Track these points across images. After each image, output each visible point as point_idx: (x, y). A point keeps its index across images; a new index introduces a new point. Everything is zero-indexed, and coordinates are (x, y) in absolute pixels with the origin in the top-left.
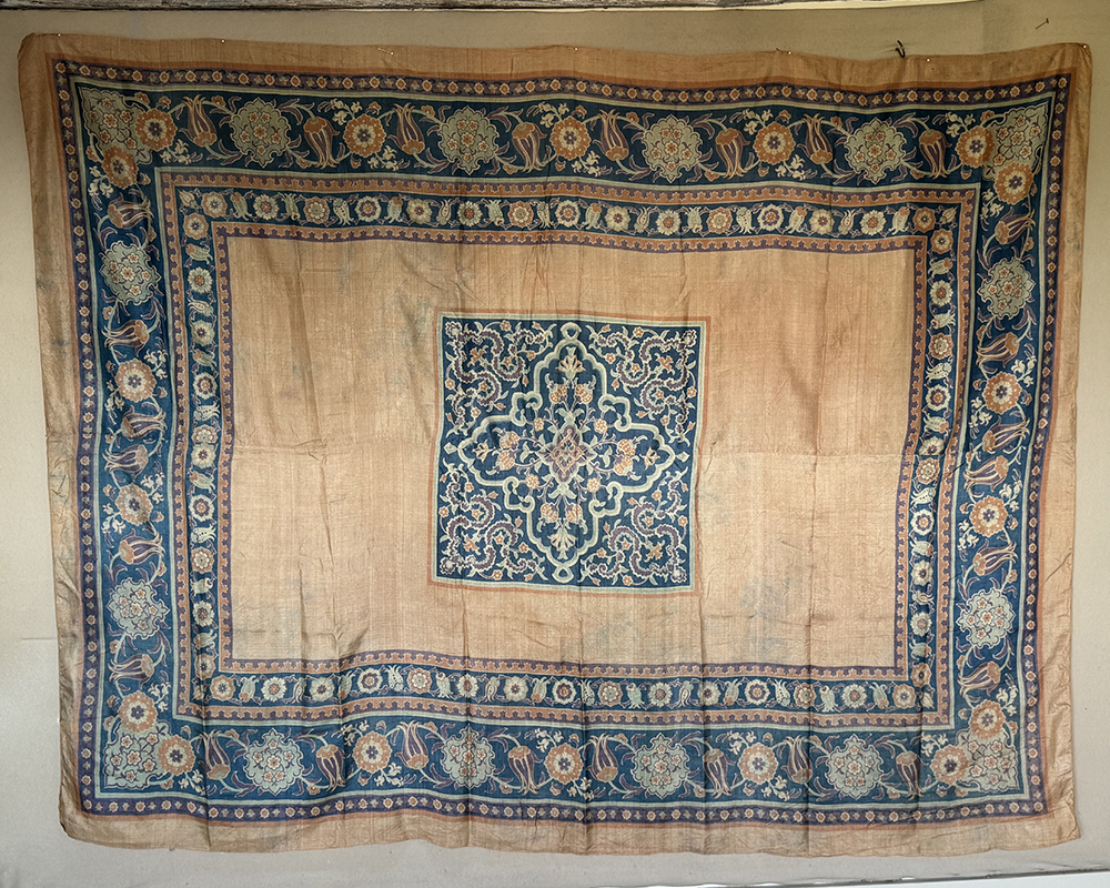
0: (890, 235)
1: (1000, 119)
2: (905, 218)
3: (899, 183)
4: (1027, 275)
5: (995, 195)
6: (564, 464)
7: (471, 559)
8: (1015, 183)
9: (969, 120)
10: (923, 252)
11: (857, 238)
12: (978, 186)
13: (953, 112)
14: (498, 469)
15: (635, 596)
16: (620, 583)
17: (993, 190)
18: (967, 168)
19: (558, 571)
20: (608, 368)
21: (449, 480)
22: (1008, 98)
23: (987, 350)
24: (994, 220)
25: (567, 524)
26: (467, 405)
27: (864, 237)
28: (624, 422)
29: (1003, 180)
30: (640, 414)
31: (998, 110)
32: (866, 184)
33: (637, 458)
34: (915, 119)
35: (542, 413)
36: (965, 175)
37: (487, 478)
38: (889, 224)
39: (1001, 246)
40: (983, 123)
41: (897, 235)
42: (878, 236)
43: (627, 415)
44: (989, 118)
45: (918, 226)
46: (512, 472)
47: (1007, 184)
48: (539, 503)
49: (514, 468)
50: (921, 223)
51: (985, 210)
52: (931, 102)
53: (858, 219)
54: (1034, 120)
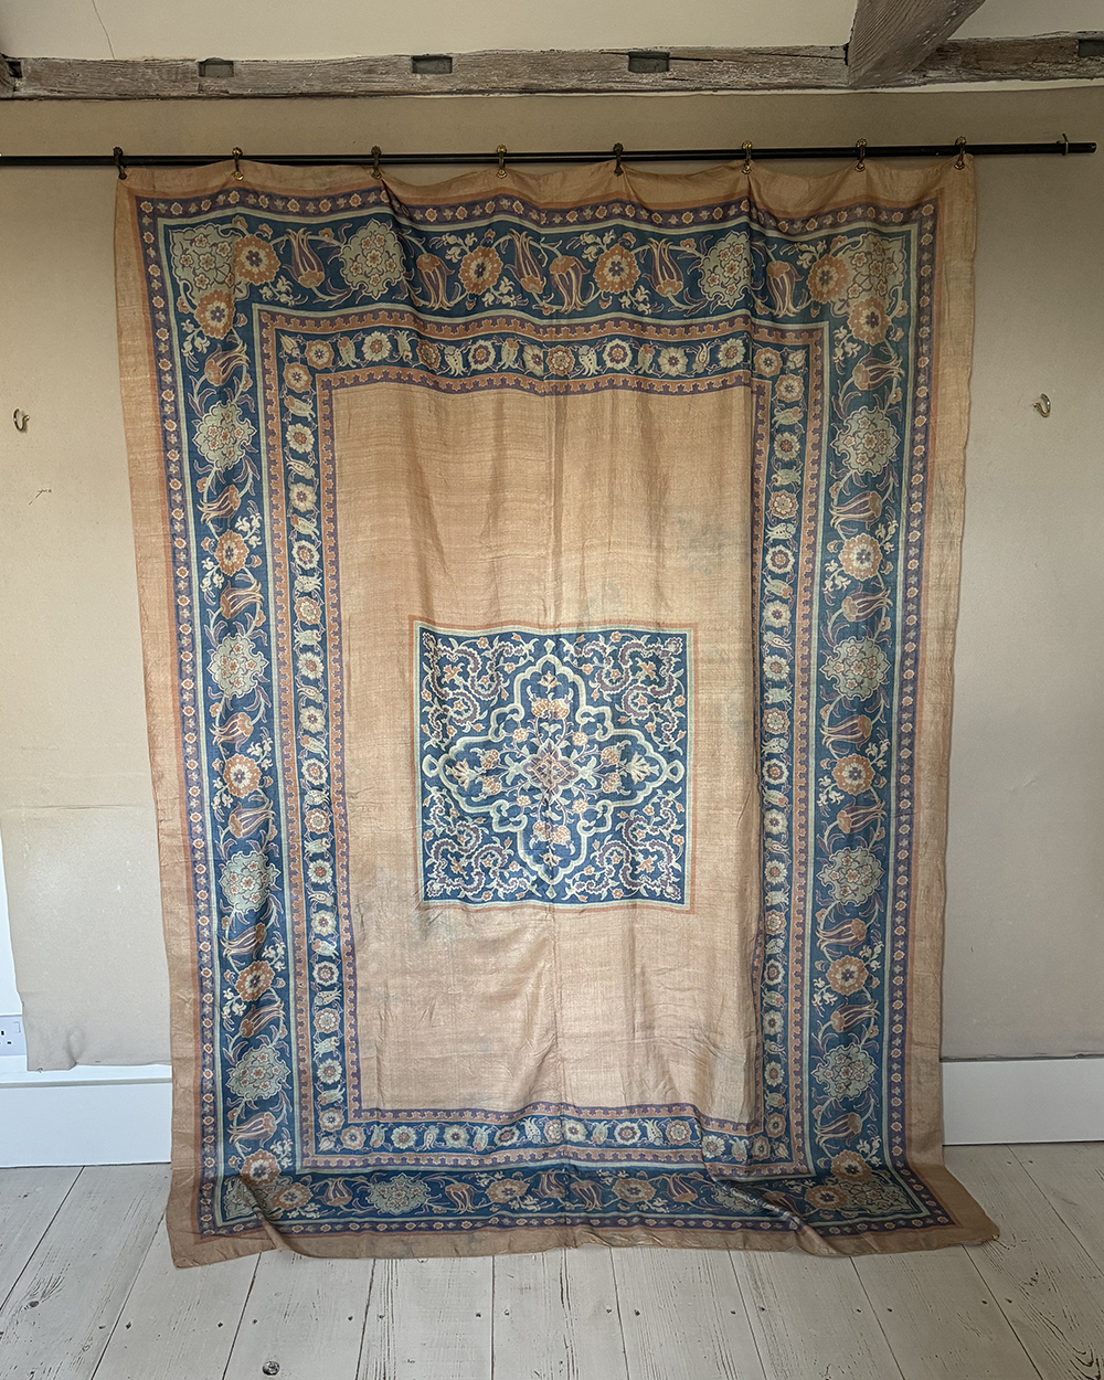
0: (315, 420)
1: (186, 287)
2: (297, 402)
3: (256, 404)
6: (560, 774)
7: (662, 865)
9: (188, 326)
10: (333, 378)
11: (317, 457)
12: (255, 308)
13: (182, 346)
14: (568, 843)
15: (696, 692)
16: (683, 709)
19: (671, 777)
20: (461, 734)
21: (583, 893)
22: (161, 279)
25: (623, 763)
26: (507, 875)
27: (316, 448)
28: (514, 711)
30: (505, 695)
31: (177, 294)
32: (256, 442)
33: (550, 696)
34: (195, 395)
35: (512, 799)
37: (578, 854)
38: (303, 421)
40: (192, 310)
41: (316, 413)
42: (315, 434)
43: (507, 709)
44: (186, 304)
45: (306, 386)
46: (572, 828)
48: (603, 796)
49: (568, 826)
50: (302, 383)
52: (172, 372)
53: (296, 455)
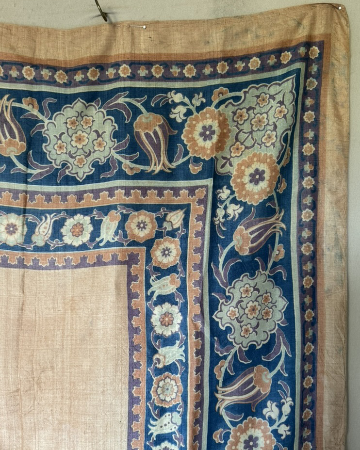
0: (97, 246)
1: (236, 99)
2: (115, 225)
3: (109, 179)
4: (277, 292)
5: (233, 192)
8: (257, 177)
9: (198, 101)
10: (140, 268)
11: (57, 249)
12: (209, 182)
13: (178, 91)
17: (230, 187)
18: (196, 160)
22: (246, 71)
23: (229, 389)
24: (232, 225)
27: (67, 248)
29: (241, 174)
31: (233, 87)
32: (70, 180)
34: (128, 100)
36: (194, 169)
38: (96, 233)
39: (241, 257)
40: (215, 102)
41: (105, 246)
42: (83, 247)
44: (222, 97)
45: (133, 235)
47: (246, 179)
50: (136, 231)
51: (220, 212)
52: (150, 78)
53: (58, 226)
54: (279, 98)
